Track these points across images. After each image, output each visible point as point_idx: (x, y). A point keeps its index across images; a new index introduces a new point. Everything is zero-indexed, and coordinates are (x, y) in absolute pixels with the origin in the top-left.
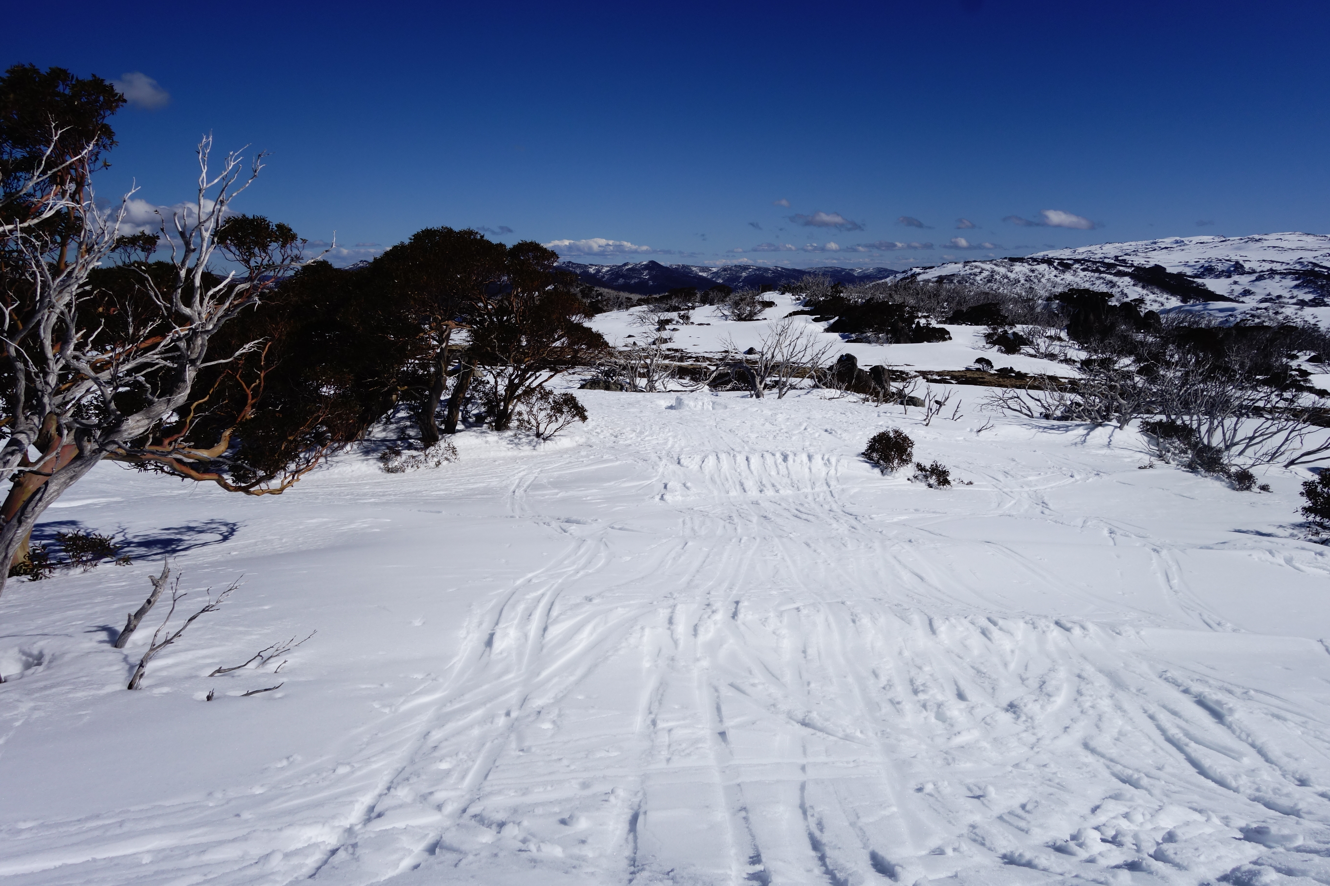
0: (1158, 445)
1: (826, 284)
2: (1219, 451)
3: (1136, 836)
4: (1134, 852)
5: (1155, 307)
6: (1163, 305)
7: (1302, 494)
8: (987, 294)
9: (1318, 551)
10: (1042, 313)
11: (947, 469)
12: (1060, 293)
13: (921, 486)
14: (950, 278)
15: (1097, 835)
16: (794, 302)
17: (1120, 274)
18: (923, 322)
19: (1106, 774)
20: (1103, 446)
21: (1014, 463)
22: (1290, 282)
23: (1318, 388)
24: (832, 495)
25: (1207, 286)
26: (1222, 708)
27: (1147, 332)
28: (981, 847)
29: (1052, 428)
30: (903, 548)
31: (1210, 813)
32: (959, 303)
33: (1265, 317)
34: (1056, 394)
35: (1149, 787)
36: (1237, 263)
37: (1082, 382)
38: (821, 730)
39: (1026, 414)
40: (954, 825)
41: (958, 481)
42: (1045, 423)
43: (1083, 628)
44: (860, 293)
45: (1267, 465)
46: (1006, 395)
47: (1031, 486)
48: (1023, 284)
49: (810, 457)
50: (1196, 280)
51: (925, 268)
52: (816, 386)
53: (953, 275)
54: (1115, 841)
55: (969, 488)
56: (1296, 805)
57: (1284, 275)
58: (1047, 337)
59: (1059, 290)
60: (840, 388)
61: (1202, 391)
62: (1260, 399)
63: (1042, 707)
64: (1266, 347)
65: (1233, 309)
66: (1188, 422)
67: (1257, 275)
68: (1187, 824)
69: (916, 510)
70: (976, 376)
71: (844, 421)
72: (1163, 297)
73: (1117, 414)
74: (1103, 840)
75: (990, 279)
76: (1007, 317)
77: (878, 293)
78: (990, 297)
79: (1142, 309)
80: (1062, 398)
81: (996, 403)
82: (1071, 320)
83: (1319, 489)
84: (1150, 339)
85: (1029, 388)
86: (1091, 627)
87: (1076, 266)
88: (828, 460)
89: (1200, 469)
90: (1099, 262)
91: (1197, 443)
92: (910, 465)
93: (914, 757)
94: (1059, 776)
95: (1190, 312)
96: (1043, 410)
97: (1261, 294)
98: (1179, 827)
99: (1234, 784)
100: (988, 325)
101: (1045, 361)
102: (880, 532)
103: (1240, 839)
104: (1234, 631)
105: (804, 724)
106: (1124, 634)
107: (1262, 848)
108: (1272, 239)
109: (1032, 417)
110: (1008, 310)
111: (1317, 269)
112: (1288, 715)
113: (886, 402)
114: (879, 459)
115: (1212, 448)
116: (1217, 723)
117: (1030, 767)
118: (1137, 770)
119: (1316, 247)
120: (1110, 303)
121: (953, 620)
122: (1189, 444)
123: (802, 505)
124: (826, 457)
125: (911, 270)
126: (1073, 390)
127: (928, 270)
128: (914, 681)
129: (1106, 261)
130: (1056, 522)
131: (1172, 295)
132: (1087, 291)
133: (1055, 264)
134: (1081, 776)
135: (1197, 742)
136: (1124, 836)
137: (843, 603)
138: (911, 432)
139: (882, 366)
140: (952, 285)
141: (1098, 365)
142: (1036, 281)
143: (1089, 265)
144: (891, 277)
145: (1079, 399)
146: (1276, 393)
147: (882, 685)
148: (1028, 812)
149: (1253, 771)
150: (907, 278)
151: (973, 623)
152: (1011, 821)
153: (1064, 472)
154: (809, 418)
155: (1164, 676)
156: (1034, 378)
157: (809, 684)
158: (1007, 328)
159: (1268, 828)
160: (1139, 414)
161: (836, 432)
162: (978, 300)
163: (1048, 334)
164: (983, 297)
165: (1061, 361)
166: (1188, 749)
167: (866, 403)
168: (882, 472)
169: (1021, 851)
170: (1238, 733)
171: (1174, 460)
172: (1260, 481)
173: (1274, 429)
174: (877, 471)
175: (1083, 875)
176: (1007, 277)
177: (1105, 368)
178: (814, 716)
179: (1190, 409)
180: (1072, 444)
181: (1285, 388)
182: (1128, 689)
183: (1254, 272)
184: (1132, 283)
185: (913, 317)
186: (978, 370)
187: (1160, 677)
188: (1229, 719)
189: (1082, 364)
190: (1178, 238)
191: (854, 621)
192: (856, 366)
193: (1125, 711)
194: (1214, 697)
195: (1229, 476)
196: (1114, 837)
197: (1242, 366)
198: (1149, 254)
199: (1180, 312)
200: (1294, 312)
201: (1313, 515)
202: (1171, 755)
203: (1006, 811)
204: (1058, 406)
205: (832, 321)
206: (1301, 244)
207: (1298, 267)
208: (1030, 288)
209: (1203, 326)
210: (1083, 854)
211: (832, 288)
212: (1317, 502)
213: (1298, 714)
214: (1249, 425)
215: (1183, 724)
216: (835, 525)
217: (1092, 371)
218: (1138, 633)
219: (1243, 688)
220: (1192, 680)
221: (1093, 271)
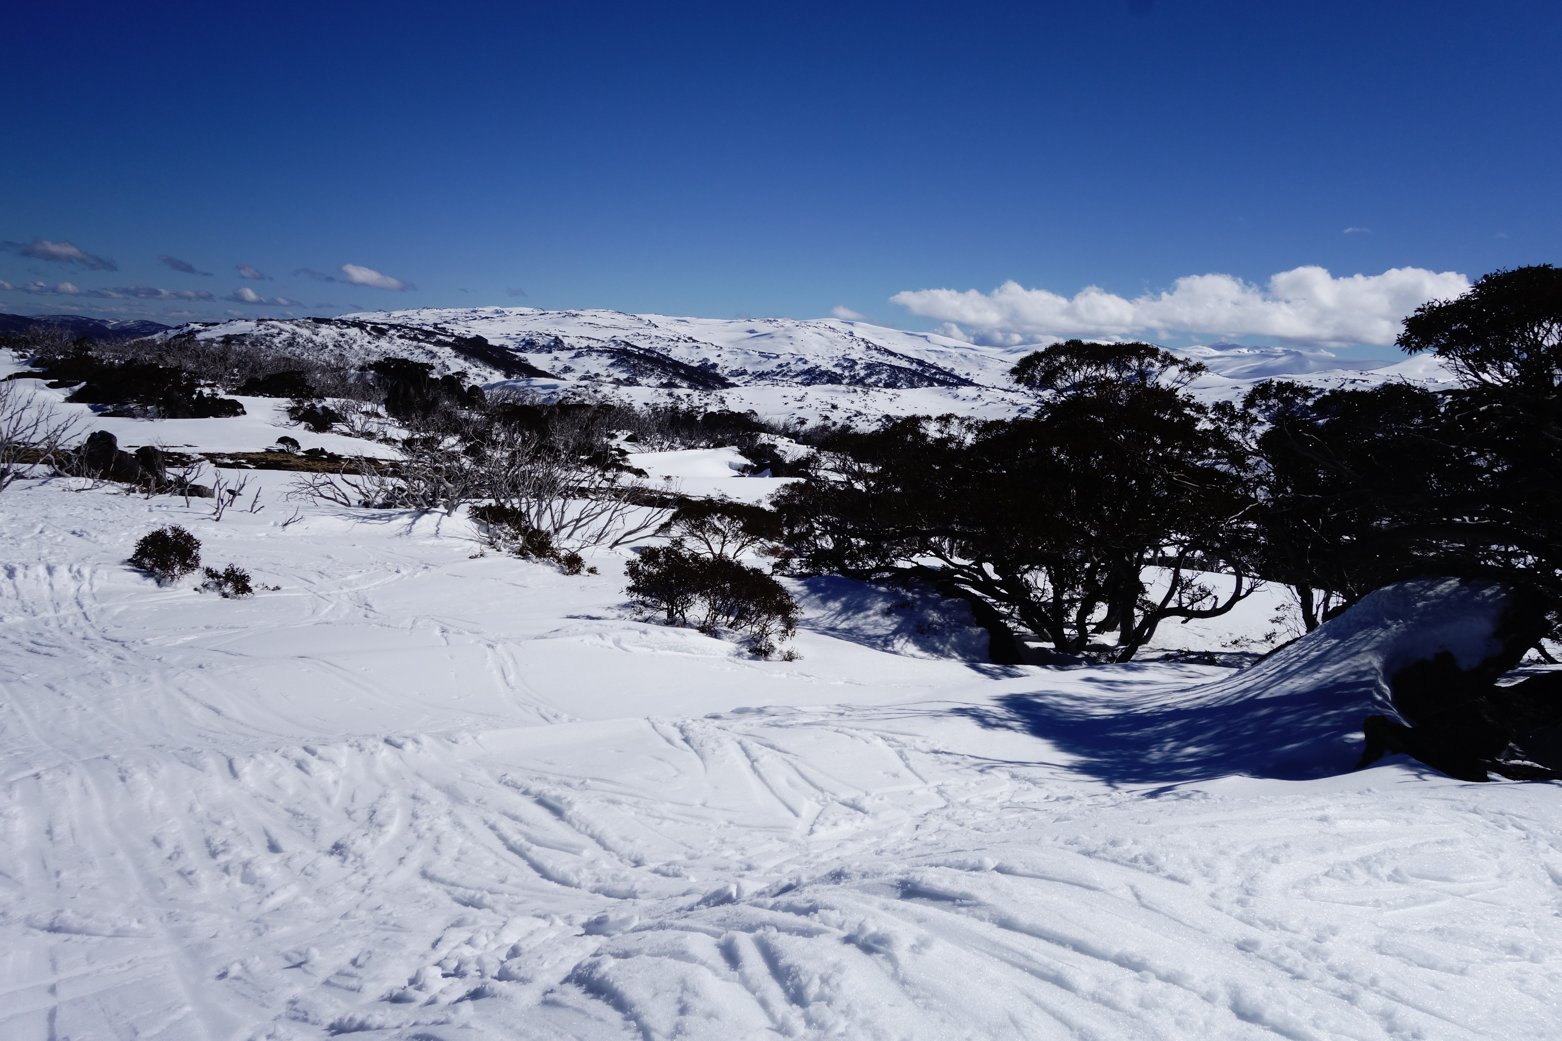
0: (488, 531)
1: (66, 338)
2: (548, 534)
3: (479, 961)
4: (477, 979)
5: (479, 382)
6: (486, 379)
7: (626, 573)
8: (289, 359)
9: (642, 630)
10: (355, 385)
11: (247, 572)
12: (376, 363)
13: (214, 596)
14: (240, 338)
15: (438, 971)
16: (17, 360)
17: (441, 344)
18: (207, 391)
19: (447, 900)
20: (430, 536)
21: (330, 560)
22: (606, 360)
23: (635, 467)
24: (87, 618)
25: (529, 361)
26: (561, 803)
27: (472, 409)
28: (303, 1025)
29: (373, 517)
30: (191, 676)
31: (554, 916)
32: (253, 370)
33: (586, 395)
34: (376, 479)
35: (492, 904)
36: (557, 338)
37: (404, 464)
38: (78, 932)
39: (342, 503)
40: (268, 1007)
41: (261, 587)
42: (364, 512)
43: (416, 741)
44: (116, 351)
45: (594, 547)
46: (317, 481)
47: (351, 587)
48: (331, 350)
49: (50, 570)
50: (518, 354)
51: (206, 325)
52: (56, 475)
53: (244, 335)
54: (458, 973)
55: (276, 594)
56: (632, 887)
57: (600, 352)
58: (363, 413)
59: (374, 358)
60: (92, 477)
61: (530, 472)
62: (584, 480)
63: (373, 841)
64: (587, 426)
65: (555, 387)
66: (516, 506)
67: (575, 351)
68: (531, 933)
69: (208, 627)
70: (279, 458)
71: (100, 519)
72: (486, 371)
73: (444, 500)
74: (445, 976)
75: (292, 342)
76: (314, 389)
77: (142, 353)
78: (292, 363)
79: (466, 384)
80: (382, 483)
81: (306, 491)
82: (389, 394)
83: (640, 568)
84: (475, 417)
85: (344, 473)
86: (425, 740)
87: (392, 332)
88: (79, 572)
89: (531, 555)
90: (416, 329)
91: (527, 528)
92: (196, 572)
93: (215, 936)
94: (395, 915)
95: (514, 388)
96: (361, 497)
97: (581, 371)
98: (523, 939)
99: (576, 880)
100: (291, 398)
101: (362, 440)
102: (159, 660)
103: (582, 935)
104: (570, 721)
105: (53, 929)
106: (460, 742)
107: (602, 938)
108: (587, 315)
109: (349, 505)
110: (315, 380)
111: (629, 348)
112: (623, 798)
113: (160, 493)
114: (153, 566)
115: (543, 532)
116: (558, 820)
117: (362, 914)
118: (480, 889)
119: (627, 326)
120: (431, 376)
121: (260, 757)
122: (519, 529)
123: (40, 634)
124: (75, 568)
125: (188, 325)
126: (395, 474)
127: (210, 327)
128: (211, 841)
129: (425, 328)
130: (381, 625)
131: (495, 369)
132: (405, 361)
133: (368, 329)
134: (420, 910)
135: (539, 844)
136: (466, 964)
137: (106, 758)
138: (197, 530)
139: (153, 447)
140: (244, 347)
141: (421, 445)
142: (347, 347)
143: (406, 331)
144: (161, 334)
145: (401, 483)
146: (599, 473)
147: (167, 855)
148: (360, 967)
149: (593, 862)
150: (183, 336)
151: (285, 756)
152: (339, 983)
153: (389, 568)
154: (46, 517)
155: (504, 781)
156: (351, 461)
157: (58, 873)
158: (314, 401)
159: (606, 916)
160: (466, 498)
161: (88, 534)
162: (277, 367)
163: (364, 409)
164: (283, 363)
165: (380, 441)
166: (530, 854)
167: (132, 494)
168: (158, 582)
169: (351, 1014)
170: (577, 827)
171: (505, 547)
172: (588, 564)
173: (598, 510)
174: (151, 582)
175: (421, 1021)
176: (312, 341)
177: (428, 448)
178: (69, 916)
179: (518, 492)
180: (396, 535)
181: (606, 468)
182: (467, 801)
183: (572, 348)
184: (454, 354)
185: (192, 386)
186: (282, 451)
187: (500, 782)
188: (568, 813)
189: (403, 444)
190: (498, 308)
191: (123, 779)
192: (116, 447)
193: (464, 827)
194: (554, 793)
195: (559, 561)
196: (457, 969)
197: (566, 445)
198: (470, 323)
199: (504, 388)
200: (612, 390)
201: (636, 594)
202: (513, 864)
203: (333, 973)
204: (378, 492)
205: (77, 388)
206: (613, 322)
207: (612, 345)
208: (341, 355)
209: (528, 403)
210: (423, 997)
211: (75, 343)
212: (639, 580)
213: (631, 795)
214: (575, 507)
215: (524, 828)
216: (92, 657)
217: (414, 451)
218: (475, 738)
219: (580, 778)
220: (532, 780)
221: (410, 339)
